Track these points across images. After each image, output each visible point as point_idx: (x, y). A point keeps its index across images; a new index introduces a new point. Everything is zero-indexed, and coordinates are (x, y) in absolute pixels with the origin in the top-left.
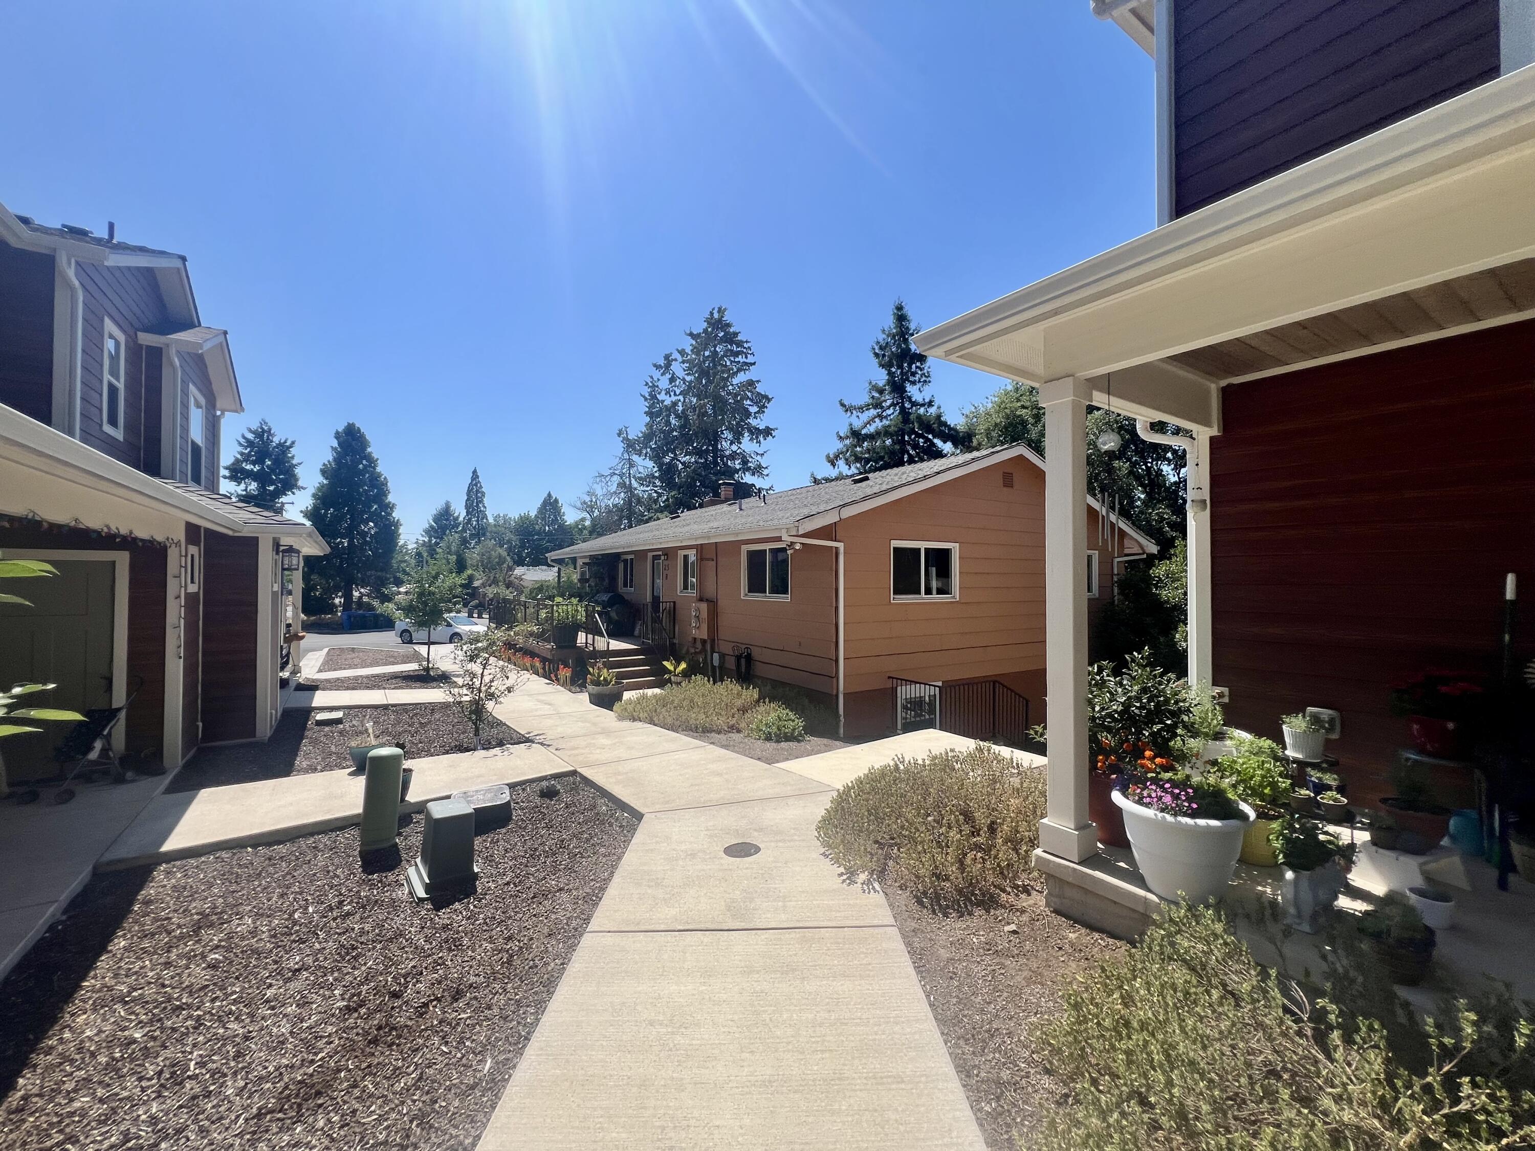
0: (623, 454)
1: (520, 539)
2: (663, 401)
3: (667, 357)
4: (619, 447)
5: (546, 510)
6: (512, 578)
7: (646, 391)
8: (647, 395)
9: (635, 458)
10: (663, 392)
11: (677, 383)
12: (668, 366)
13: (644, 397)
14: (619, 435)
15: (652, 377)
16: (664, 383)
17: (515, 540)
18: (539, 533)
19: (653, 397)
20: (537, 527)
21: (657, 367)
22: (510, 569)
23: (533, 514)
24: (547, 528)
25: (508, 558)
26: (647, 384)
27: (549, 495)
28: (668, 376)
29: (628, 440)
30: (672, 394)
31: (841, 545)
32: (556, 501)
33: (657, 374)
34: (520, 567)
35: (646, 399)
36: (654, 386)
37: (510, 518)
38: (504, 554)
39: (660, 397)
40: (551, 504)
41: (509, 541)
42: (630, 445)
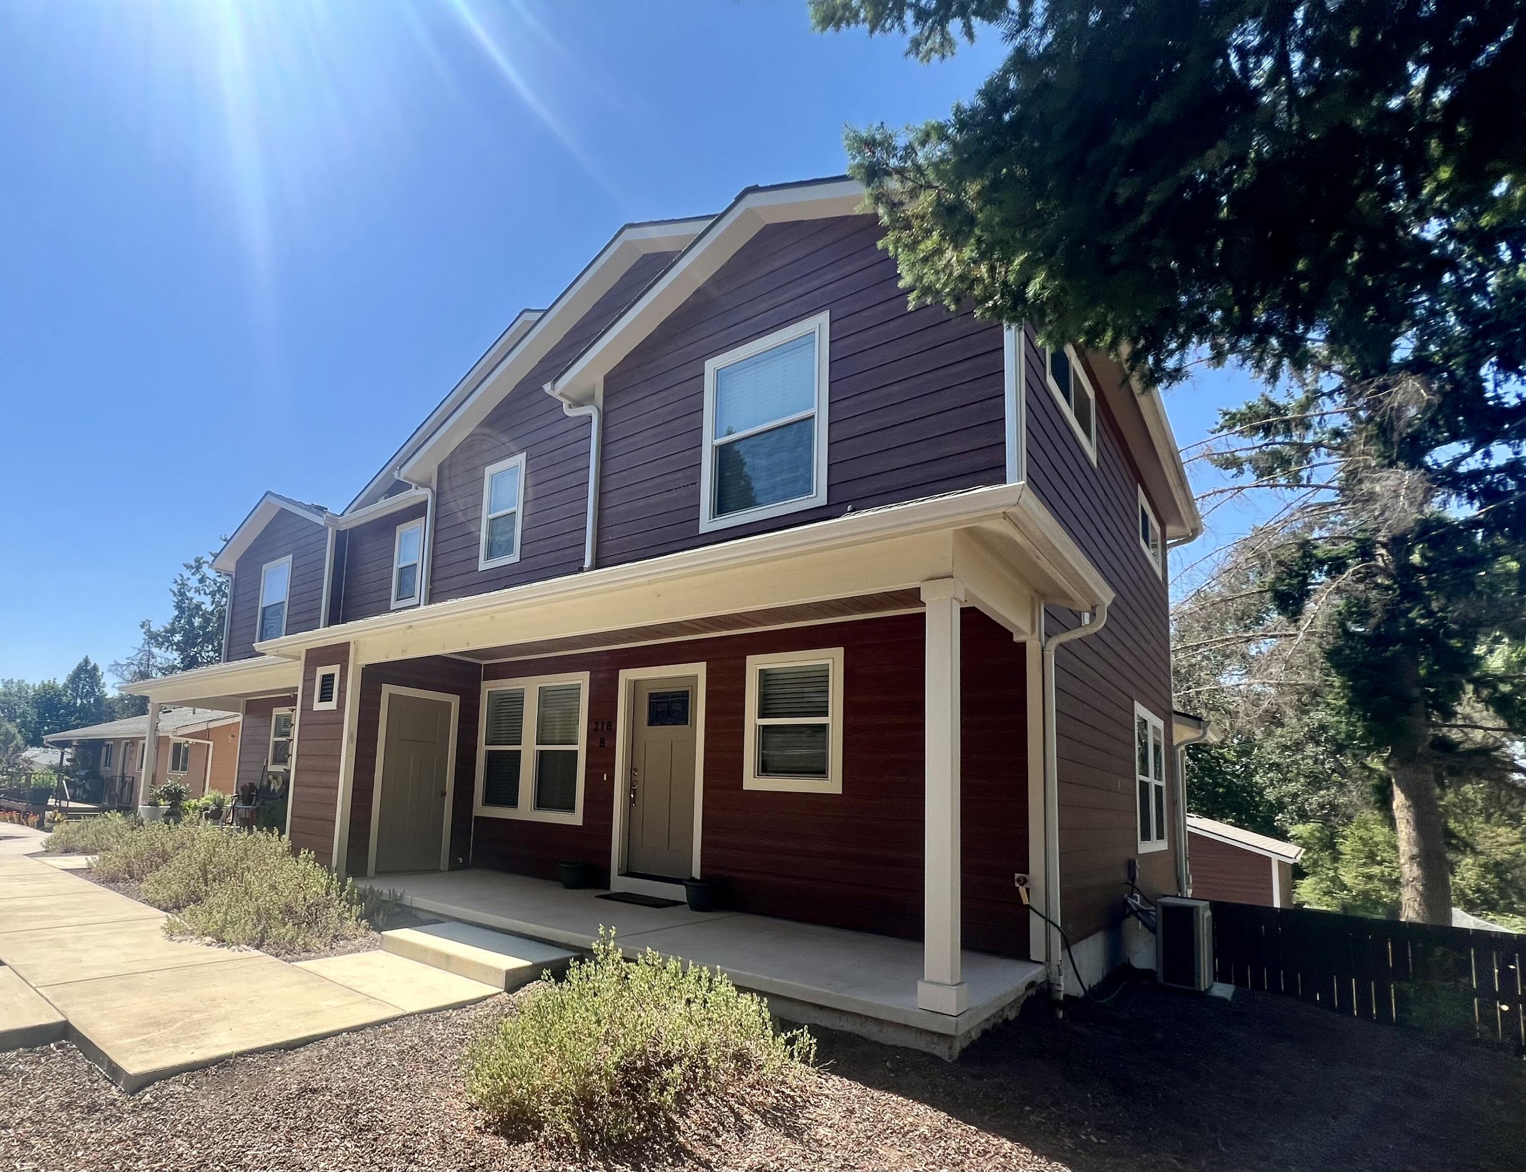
0: (143, 646)
1: (39, 713)
2: (192, 599)
3: (197, 560)
4: (140, 638)
5: (80, 679)
6: (19, 761)
7: (175, 588)
8: (176, 591)
9: (155, 650)
10: (193, 590)
11: (207, 583)
12: (198, 567)
13: (173, 592)
14: (142, 627)
15: (182, 576)
16: (194, 582)
17: (32, 715)
18: (67, 706)
19: (182, 594)
20: (64, 699)
21: (189, 567)
22: (18, 749)
23: (61, 682)
24: (79, 701)
25: (19, 737)
26: (176, 582)
27: (86, 661)
28: (198, 576)
29: (150, 632)
30: (202, 592)
31: (211, 743)
32: (95, 668)
33: (187, 574)
34: (35, 748)
35: (175, 595)
36: (183, 584)
37: (28, 686)
38: (13, 730)
39: (189, 594)
40: (86, 671)
41: (23, 715)
42: (153, 637)
